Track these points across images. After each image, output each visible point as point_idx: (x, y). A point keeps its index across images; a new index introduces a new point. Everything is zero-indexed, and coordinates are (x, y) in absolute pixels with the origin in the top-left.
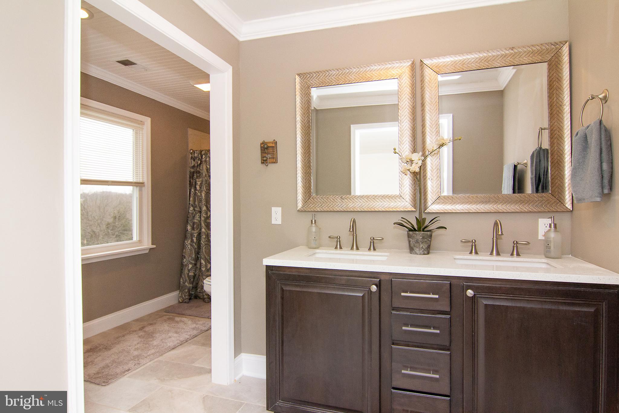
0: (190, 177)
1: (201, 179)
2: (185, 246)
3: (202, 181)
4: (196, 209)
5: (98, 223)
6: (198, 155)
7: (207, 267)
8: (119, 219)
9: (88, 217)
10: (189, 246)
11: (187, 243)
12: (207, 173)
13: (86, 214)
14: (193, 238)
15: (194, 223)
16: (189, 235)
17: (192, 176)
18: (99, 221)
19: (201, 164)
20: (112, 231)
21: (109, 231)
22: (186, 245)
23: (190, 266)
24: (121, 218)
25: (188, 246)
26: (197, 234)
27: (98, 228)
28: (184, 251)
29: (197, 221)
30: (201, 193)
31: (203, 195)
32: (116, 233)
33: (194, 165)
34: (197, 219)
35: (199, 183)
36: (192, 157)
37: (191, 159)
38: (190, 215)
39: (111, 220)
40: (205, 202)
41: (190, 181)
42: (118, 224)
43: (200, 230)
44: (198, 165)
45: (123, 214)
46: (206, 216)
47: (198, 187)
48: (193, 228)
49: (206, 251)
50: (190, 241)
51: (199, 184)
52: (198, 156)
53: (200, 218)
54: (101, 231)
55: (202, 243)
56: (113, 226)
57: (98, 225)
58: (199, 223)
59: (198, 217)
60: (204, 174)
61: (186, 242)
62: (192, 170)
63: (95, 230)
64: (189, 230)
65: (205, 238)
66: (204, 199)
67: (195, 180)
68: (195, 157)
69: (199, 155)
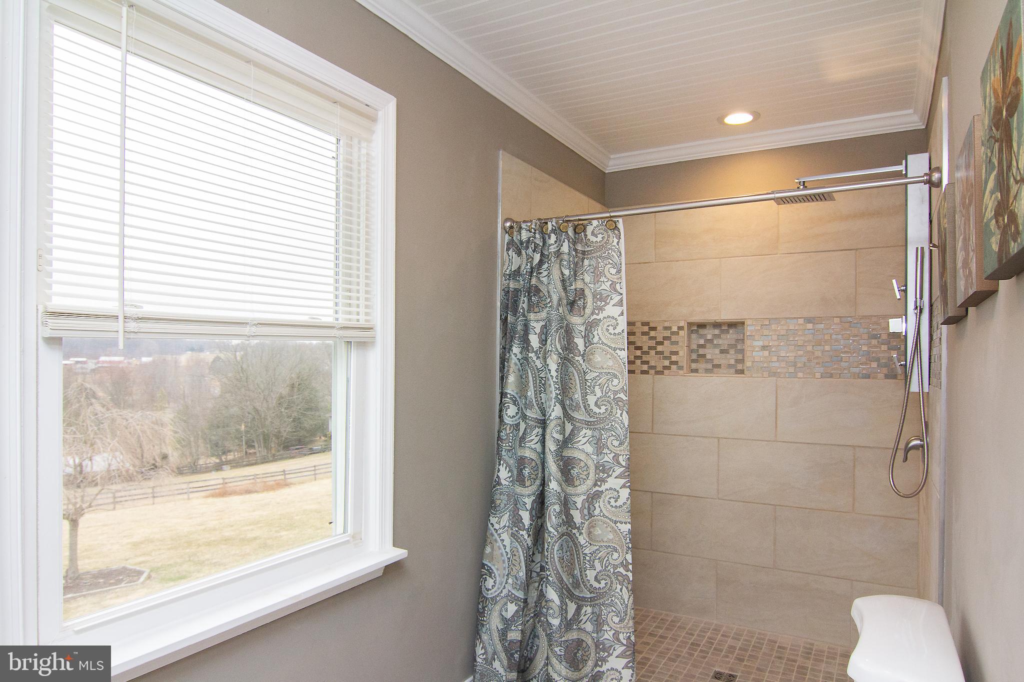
0: (505, 308)
1: (543, 315)
2: (492, 535)
3: (548, 321)
4: (529, 413)
5: (264, 395)
6: (535, 233)
7: (566, 612)
8: (299, 390)
9: (248, 385)
10: (505, 536)
11: (497, 526)
12: (563, 294)
13: (244, 379)
14: (521, 513)
15: (521, 462)
16: (501, 500)
17: (511, 303)
18: (267, 392)
19: (541, 263)
20: (286, 411)
21: (283, 410)
22: (494, 532)
23: (512, 608)
24: (303, 388)
25: (499, 535)
26: (533, 498)
27: (265, 405)
28: (487, 552)
29: (533, 456)
30: (545, 359)
31: (553, 367)
32: (293, 415)
33: (519, 268)
34: (533, 446)
35: (537, 326)
36: (511, 243)
37: (508, 249)
38: (508, 432)
39: (285, 391)
40: (558, 392)
41: (504, 321)
42: (297, 398)
43: (543, 484)
44: (532, 268)
45: (306, 380)
46: (560, 437)
47: (534, 341)
48: (520, 479)
49: (561, 559)
50: (505, 520)
51: (538, 330)
52: (535, 238)
53: (543, 442)
54: (268, 409)
55: (550, 532)
56: (289, 402)
57: (264, 398)
58: (539, 462)
59: (536, 439)
60: (555, 298)
61: (493, 520)
62: (511, 286)
63: (259, 409)
64: (503, 482)
65: (560, 513)
66: (554, 379)
67: (524, 316)
68: (521, 243)
69: (537, 236)
